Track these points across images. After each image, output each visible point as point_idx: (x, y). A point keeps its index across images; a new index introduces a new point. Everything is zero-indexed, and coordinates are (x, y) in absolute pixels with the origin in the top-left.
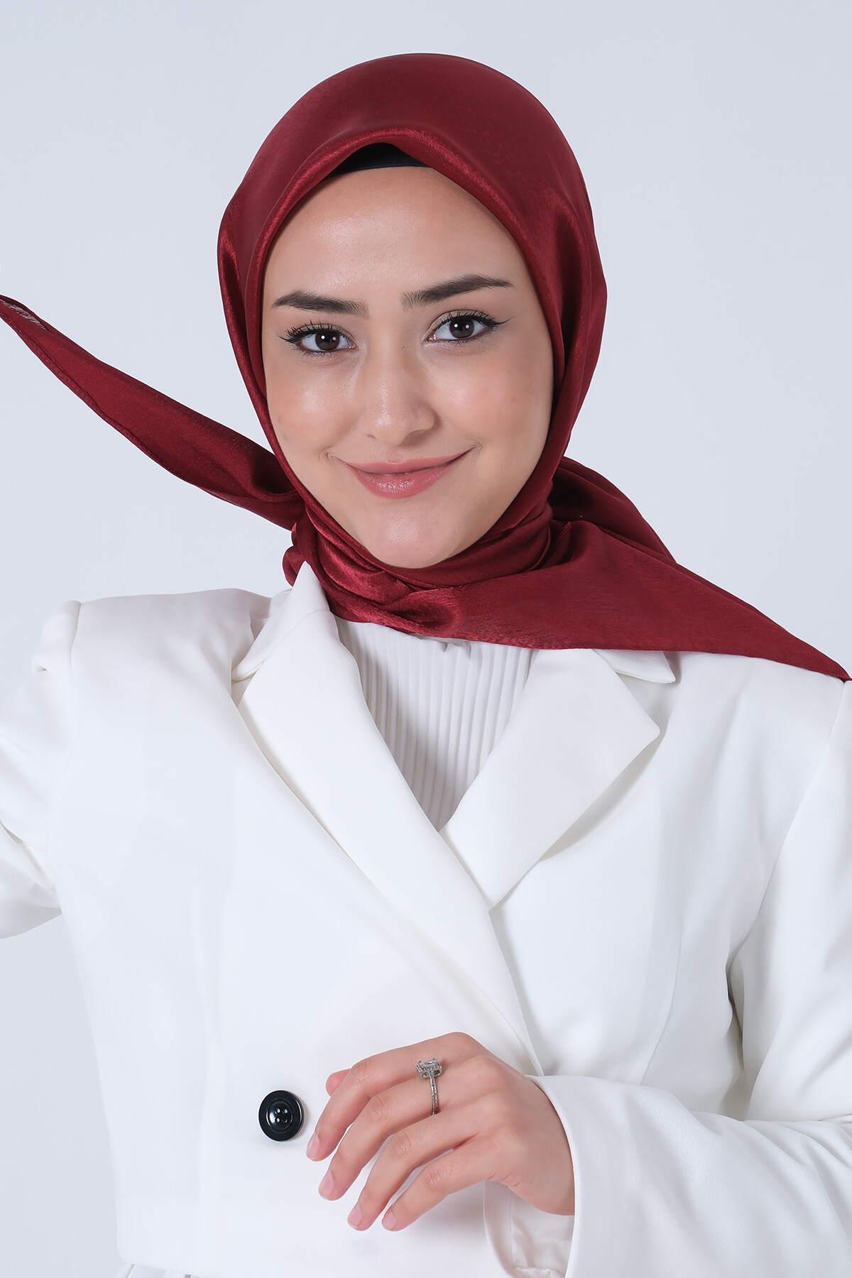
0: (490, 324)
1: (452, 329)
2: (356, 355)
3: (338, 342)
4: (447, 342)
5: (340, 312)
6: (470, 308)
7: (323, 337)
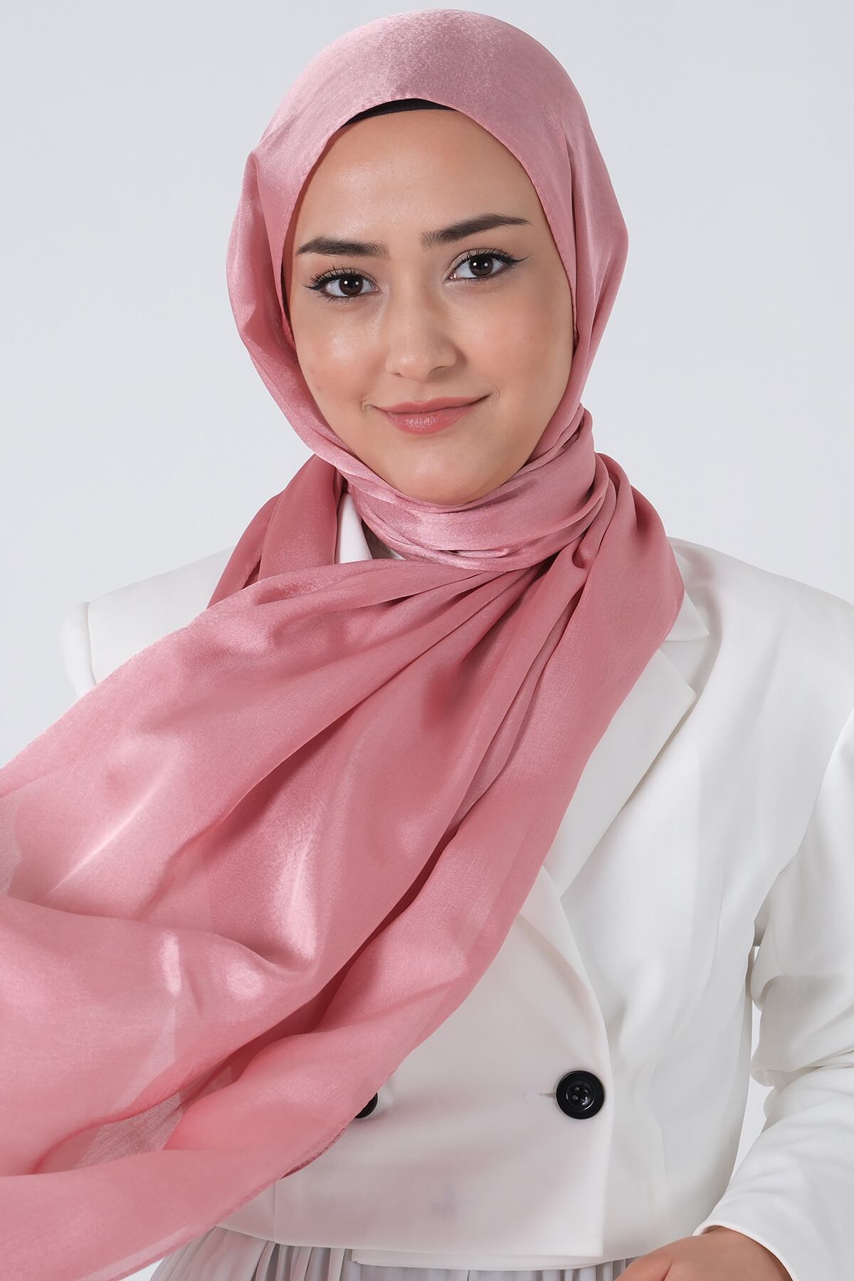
0: (509, 261)
1: (471, 267)
2: (379, 297)
3: (361, 286)
4: (467, 281)
5: (362, 255)
6: (489, 246)
7: (346, 283)
